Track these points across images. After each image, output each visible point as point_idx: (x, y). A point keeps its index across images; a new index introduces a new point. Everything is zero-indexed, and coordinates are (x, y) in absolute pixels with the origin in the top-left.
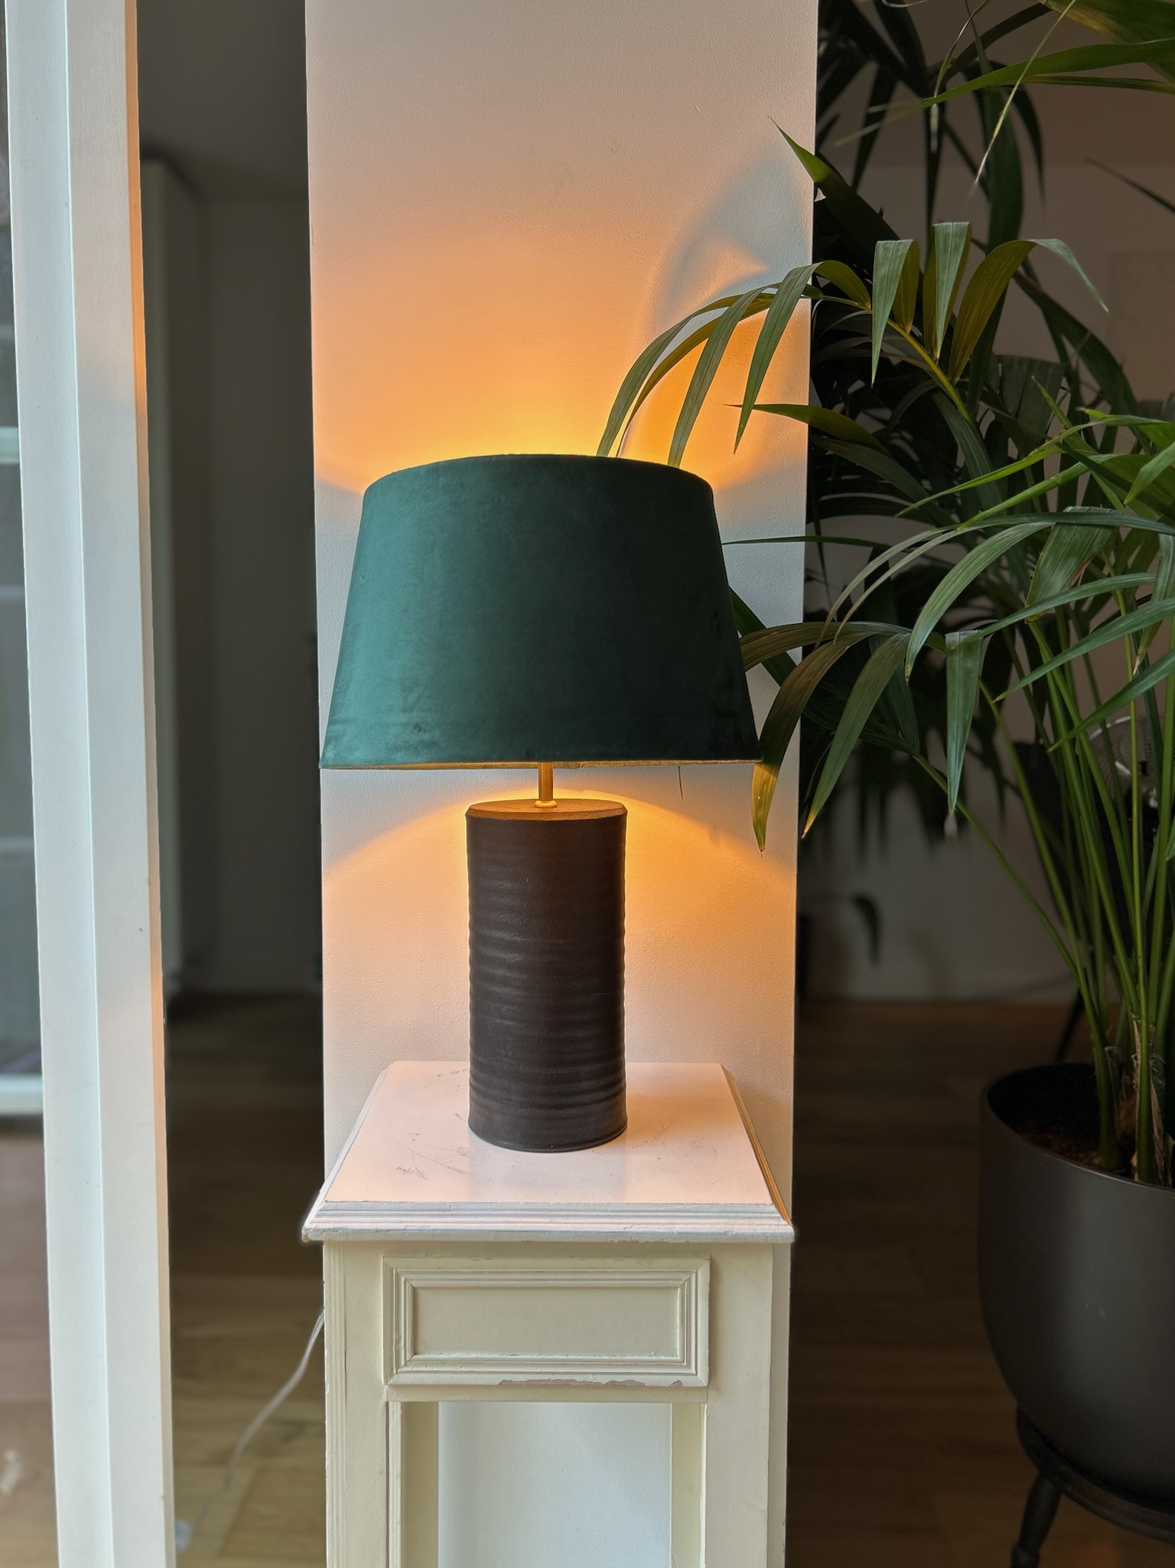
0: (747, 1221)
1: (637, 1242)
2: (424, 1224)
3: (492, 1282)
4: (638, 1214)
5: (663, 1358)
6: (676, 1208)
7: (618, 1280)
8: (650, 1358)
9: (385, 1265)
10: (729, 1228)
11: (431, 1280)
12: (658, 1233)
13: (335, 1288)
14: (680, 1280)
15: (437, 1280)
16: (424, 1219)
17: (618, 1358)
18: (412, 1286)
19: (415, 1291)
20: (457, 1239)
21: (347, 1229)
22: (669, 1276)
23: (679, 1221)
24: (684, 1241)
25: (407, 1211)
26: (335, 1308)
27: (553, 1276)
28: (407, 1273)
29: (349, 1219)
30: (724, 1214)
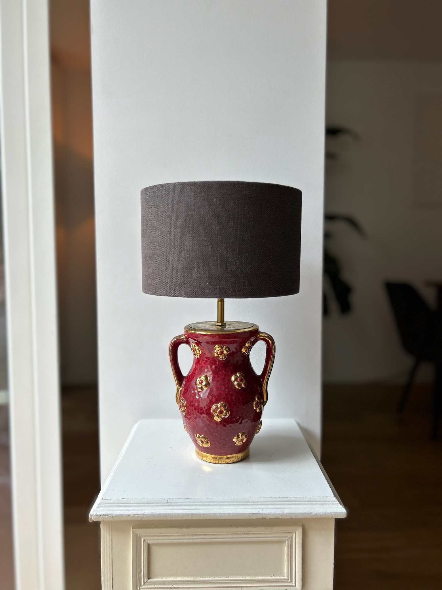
0: (321, 506)
1: (265, 518)
2: (154, 511)
3: (189, 540)
4: (265, 503)
5: (278, 578)
6: (285, 499)
7: (255, 538)
8: (272, 578)
9: (133, 533)
10: (312, 510)
11: (157, 540)
12: (276, 514)
13: (107, 545)
14: (287, 537)
15: (160, 540)
16: (154, 508)
17: (255, 578)
18: (147, 543)
19: (149, 545)
20: (171, 519)
21: (112, 515)
22: (282, 535)
23: (287, 506)
24: (289, 517)
25: (145, 503)
26: (107, 555)
27: (221, 537)
28: (145, 536)
29: (114, 508)
30: (310, 502)
